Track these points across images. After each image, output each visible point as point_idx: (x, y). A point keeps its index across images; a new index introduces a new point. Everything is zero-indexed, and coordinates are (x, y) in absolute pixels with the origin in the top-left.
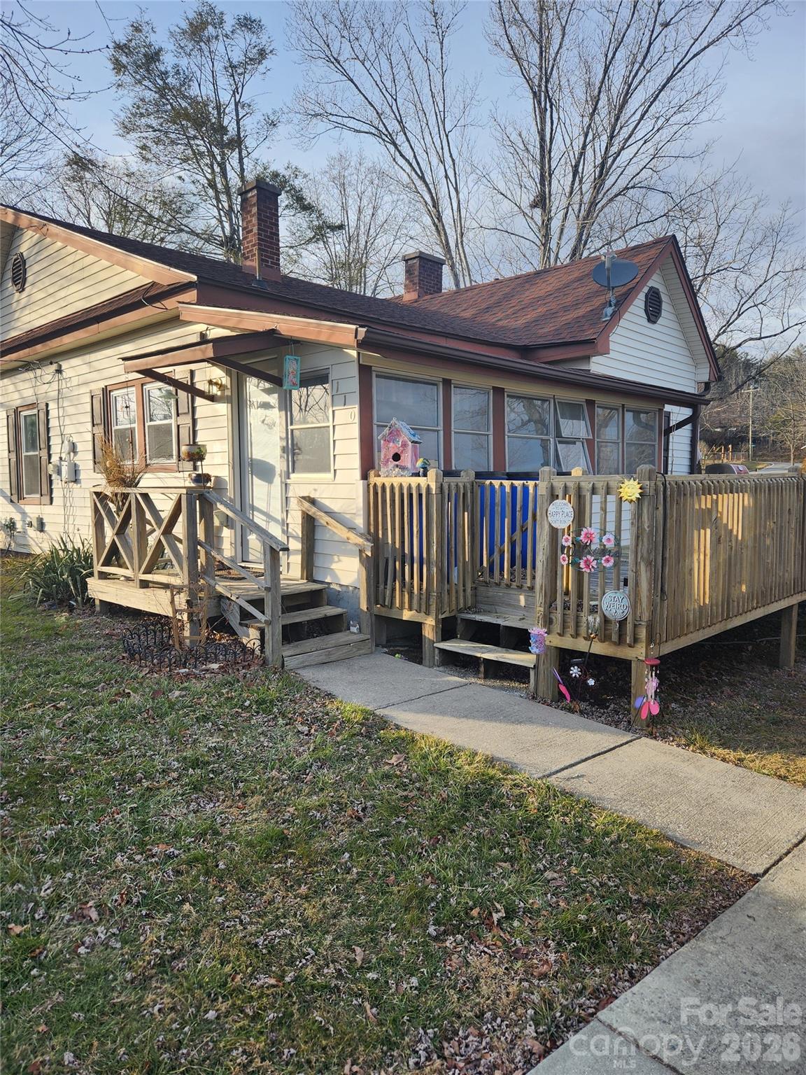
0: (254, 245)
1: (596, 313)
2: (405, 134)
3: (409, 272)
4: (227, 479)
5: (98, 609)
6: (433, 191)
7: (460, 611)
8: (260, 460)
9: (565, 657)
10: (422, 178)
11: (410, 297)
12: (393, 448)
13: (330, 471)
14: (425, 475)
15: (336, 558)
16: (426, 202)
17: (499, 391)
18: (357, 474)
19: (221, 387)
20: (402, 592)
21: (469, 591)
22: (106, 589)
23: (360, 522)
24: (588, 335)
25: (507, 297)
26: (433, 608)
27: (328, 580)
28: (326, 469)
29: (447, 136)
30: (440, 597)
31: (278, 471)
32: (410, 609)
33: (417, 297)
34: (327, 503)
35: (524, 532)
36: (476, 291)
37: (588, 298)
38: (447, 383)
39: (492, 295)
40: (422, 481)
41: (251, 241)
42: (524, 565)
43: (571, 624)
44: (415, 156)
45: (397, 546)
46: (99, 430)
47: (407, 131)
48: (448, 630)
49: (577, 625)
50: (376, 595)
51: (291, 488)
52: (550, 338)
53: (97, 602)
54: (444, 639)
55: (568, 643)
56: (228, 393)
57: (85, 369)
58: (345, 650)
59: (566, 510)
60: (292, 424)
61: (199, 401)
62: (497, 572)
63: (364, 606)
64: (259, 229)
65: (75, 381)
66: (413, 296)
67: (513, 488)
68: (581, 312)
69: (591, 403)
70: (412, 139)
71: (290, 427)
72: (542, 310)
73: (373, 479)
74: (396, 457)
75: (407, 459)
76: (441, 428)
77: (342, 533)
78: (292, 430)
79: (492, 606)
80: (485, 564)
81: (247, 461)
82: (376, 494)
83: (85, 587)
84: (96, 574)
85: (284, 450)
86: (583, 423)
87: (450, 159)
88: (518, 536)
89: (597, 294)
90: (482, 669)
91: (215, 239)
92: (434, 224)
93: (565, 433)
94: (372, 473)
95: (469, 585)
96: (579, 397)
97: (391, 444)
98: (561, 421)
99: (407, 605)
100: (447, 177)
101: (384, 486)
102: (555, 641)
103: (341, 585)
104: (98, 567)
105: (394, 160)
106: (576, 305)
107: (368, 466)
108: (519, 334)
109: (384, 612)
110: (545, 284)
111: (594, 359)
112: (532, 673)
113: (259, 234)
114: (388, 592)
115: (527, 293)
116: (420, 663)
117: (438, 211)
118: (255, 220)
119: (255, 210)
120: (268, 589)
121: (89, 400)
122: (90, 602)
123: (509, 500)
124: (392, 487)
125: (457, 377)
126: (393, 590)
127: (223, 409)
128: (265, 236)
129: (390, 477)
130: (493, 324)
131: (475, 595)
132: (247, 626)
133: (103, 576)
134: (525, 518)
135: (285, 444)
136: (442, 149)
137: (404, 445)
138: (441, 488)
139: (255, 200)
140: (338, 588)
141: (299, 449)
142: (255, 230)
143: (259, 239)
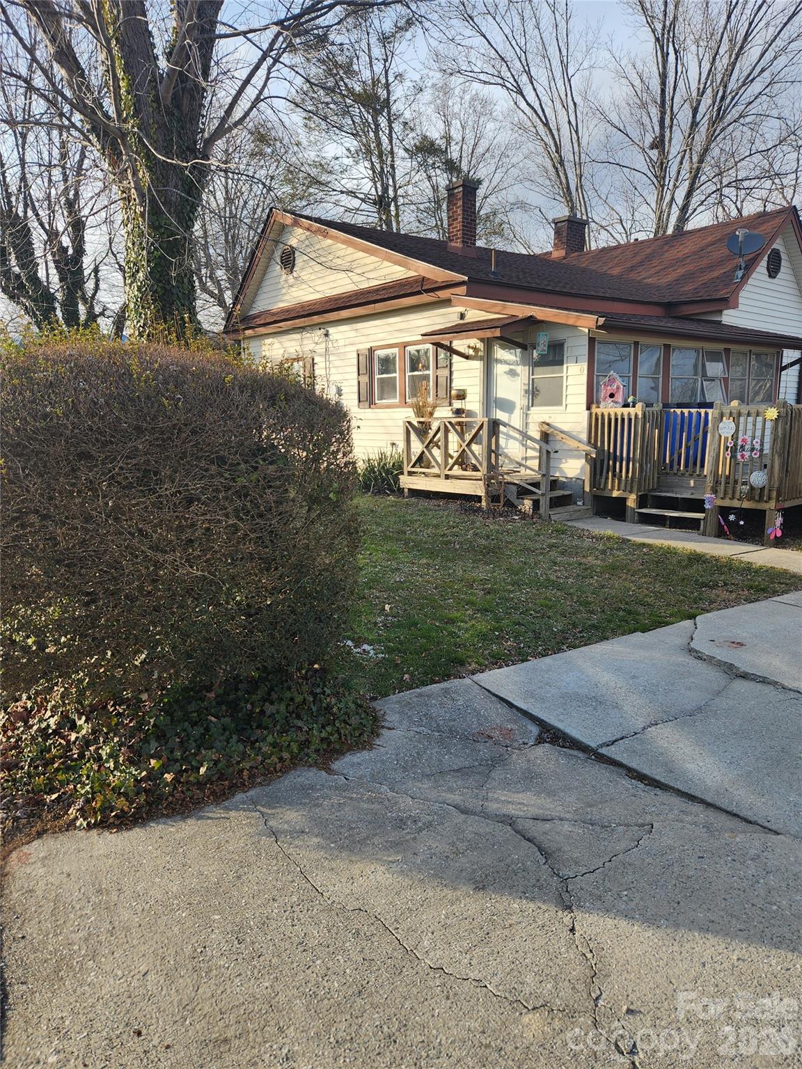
0: (459, 231)
1: (729, 275)
2: (532, 84)
3: (558, 232)
4: (478, 412)
5: (406, 494)
6: (556, 137)
7: (649, 491)
8: (504, 399)
9: (724, 511)
10: (546, 124)
11: (558, 254)
12: (610, 390)
13: (561, 404)
14: (634, 406)
15: (564, 461)
16: (546, 144)
17: (667, 347)
18: (584, 406)
19: (475, 349)
20: (613, 479)
21: (656, 478)
22: (417, 482)
23: (584, 437)
24: (722, 294)
25: (649, 258)
26: (635, 488)
27: (557, 474)
28: (559, 403)
29: (569, 80)
30: (639, 482)
31: (518, 406)
32: (619, 490)
33: (564, 254)
34: (559, 425)
35: (696, 440)
36: (619, 251)
37: (720, 263)
38: (636, 344)
39: (635, 255)
40: (631, 410)
41: (456, 227)
42: (695, 464)
43: (730, 492)
44: (541, 104)
45: (611, 451)
46: (365, 379)
47: (534, 82)
48: (642, 502)
49: (734, 493)
50: (594, 483)
51: (530, 416)
52: (689, 295)
53: (406, 490)
54: (640, 508)
55: (727, 503)
56: (480, 354)
57: (353, 334)
58: (579, 513)
59: (731, 426)
60: (533, 375)
61: (456, 358)
62: (676, 467)
63: (587, 489)
64: (463, 218)
65: (341, 343)
66: (562, 253)
67: (682, 413)
68: (716, 274)
69: (727, 351)
70: (539, 89)
71: (531, 377)
72: (681, 271)
73: (594, 410)
74: (612, 396)
75: (619, 398)
76: (631, 374)
77: (574, 444)
78: (533, 379)
79: (670, 487)
80: (667, 461)
81: (493, 399)
82: (597, 419)
83: (397, 480)
84: (406, 473)
85: (527, 392)
86: (721, 364)
87: (572, 103)
88: (692, 443)
89: (729, 259)
90: (668, 523)
91: (369, 199)
92: (554, 166)
93: (709, 374)
94: (594, 406)
95: (656, 475)
96: (720, 347)
97: (609, 388)
98: (707, 364)
99: (616, 488)
100: (569, 122)
101: (603, 415)
102: (719, 503)
103: (566, 478)
104: (407, 469)
105: (516, 103)
106: (711, 267)
107: (591, 402)
108: (663, 291)
109: (599, 493)
110: (682, 247)
111: (725, 312)
112: (702, 522)
113: (463, 222)
114: (603, 480)
115: (667, 255)
116: (624, 521)
117: (560, 156)
118: (460, 211)
119: (460, 203)
120: (543, 475)
121: (356, 356)
122: (401, 491)
123: (686, 421)
124: (609, 415)
125: (643, 340)
126: (607, 478)
127: (477, 365)
128: (467, 223)
129: (609, 409)
130: (639, 282)
131: (658, 482)
132: (523, 499)
133: (410, 473)
134: (697, 430)
135: (527, 388)
136: (566, 95)
137: (618, 388)
138: (644, 415)
139: (460, 195)
140: (564, 480)
141: (538, 391)
142: (460, 219)
143: (463, 226)
